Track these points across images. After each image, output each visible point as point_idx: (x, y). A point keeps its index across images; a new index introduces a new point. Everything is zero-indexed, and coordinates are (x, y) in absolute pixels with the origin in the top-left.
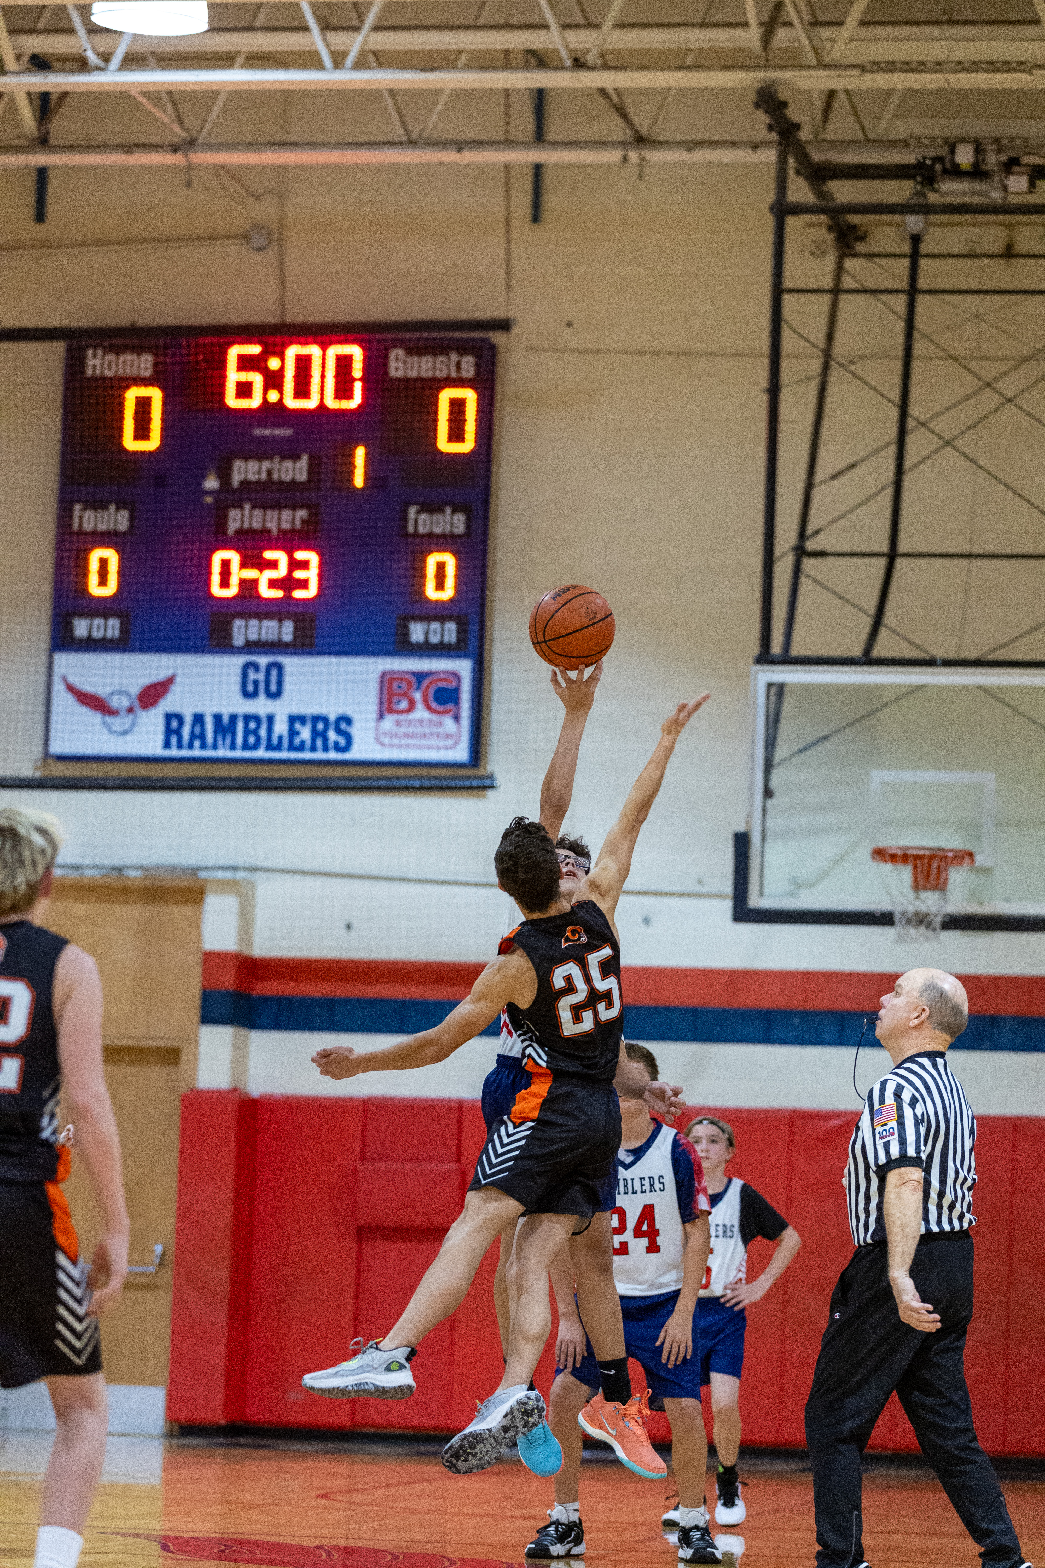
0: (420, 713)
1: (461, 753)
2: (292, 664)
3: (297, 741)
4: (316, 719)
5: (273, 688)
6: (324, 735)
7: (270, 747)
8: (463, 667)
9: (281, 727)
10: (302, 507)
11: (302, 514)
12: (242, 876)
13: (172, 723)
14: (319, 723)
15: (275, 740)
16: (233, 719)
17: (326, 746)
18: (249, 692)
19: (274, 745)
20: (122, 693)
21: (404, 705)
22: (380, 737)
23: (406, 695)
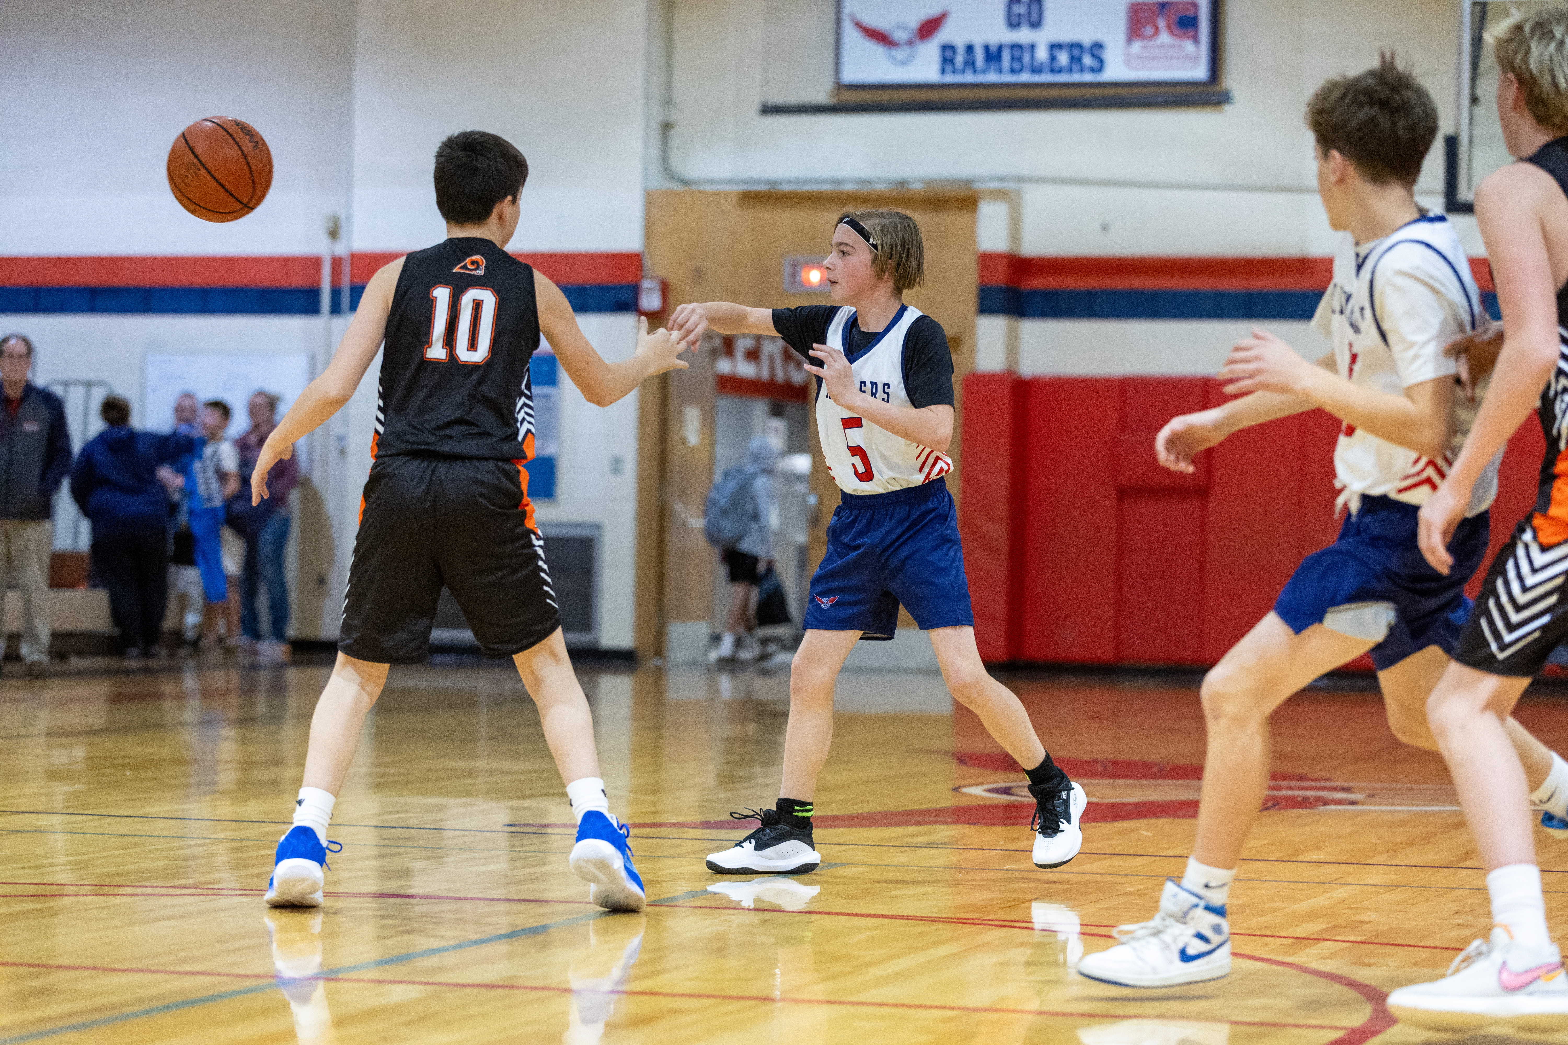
0: (1165, 38)
1: (1200, 72)
3: (1057, 65)
4: (1073, 45)
5: (1034, 19)
6: (1079, 59)
7: (1033, 71)
9: (1042, 54)
12: (1010, 185)
13: (948, 53)
14: (1075, 48)
15: (1036, 64)
16: (1000, 47)
17: (1082, 70)
18: (1013, 23)
19: (1036, 70)
20: (902, 27)
21: (1149, 30)
22: (1128, 61)
23: (1152, 22)
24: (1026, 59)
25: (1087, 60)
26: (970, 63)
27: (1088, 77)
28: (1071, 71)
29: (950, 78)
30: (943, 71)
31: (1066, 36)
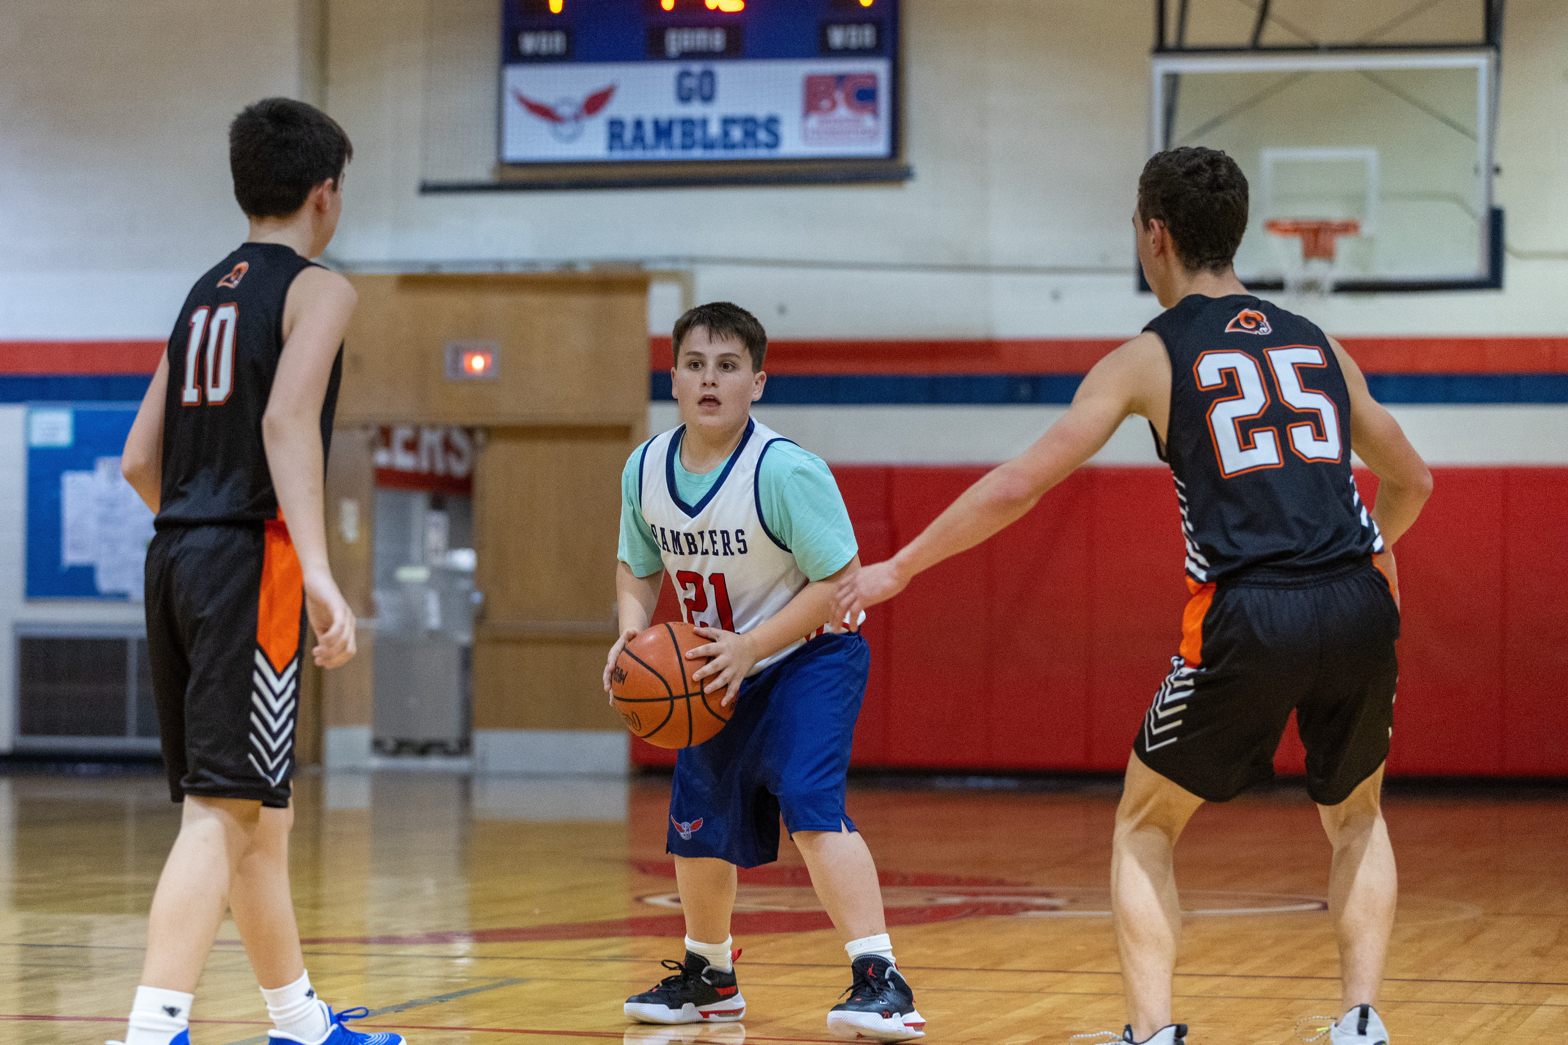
0: (843, 111)
1: (879, 147)
2: (724, 70)
3: (730, 141)
4: (746, 119)
5: (706, 92)
6: (754, 134)
7: (705, 147)
8: (880, 68)
9: (715, 129)
12: (682, 267)
13: (615, 128)
14: (749, 124)
15: (709, 141)
16: (671, 123)
17: (757, 145)
18: (684, 97)
19: (708, 145)
20: (567, 101)
21: (825, 103)
22: (806, 136)
23: (829, 95)
24: (698, 134)
25: (762, 136)
26: (639, 139)
27: (763, 153)
28: (745, 146)
29: (619, 155)
30: (611, 148)
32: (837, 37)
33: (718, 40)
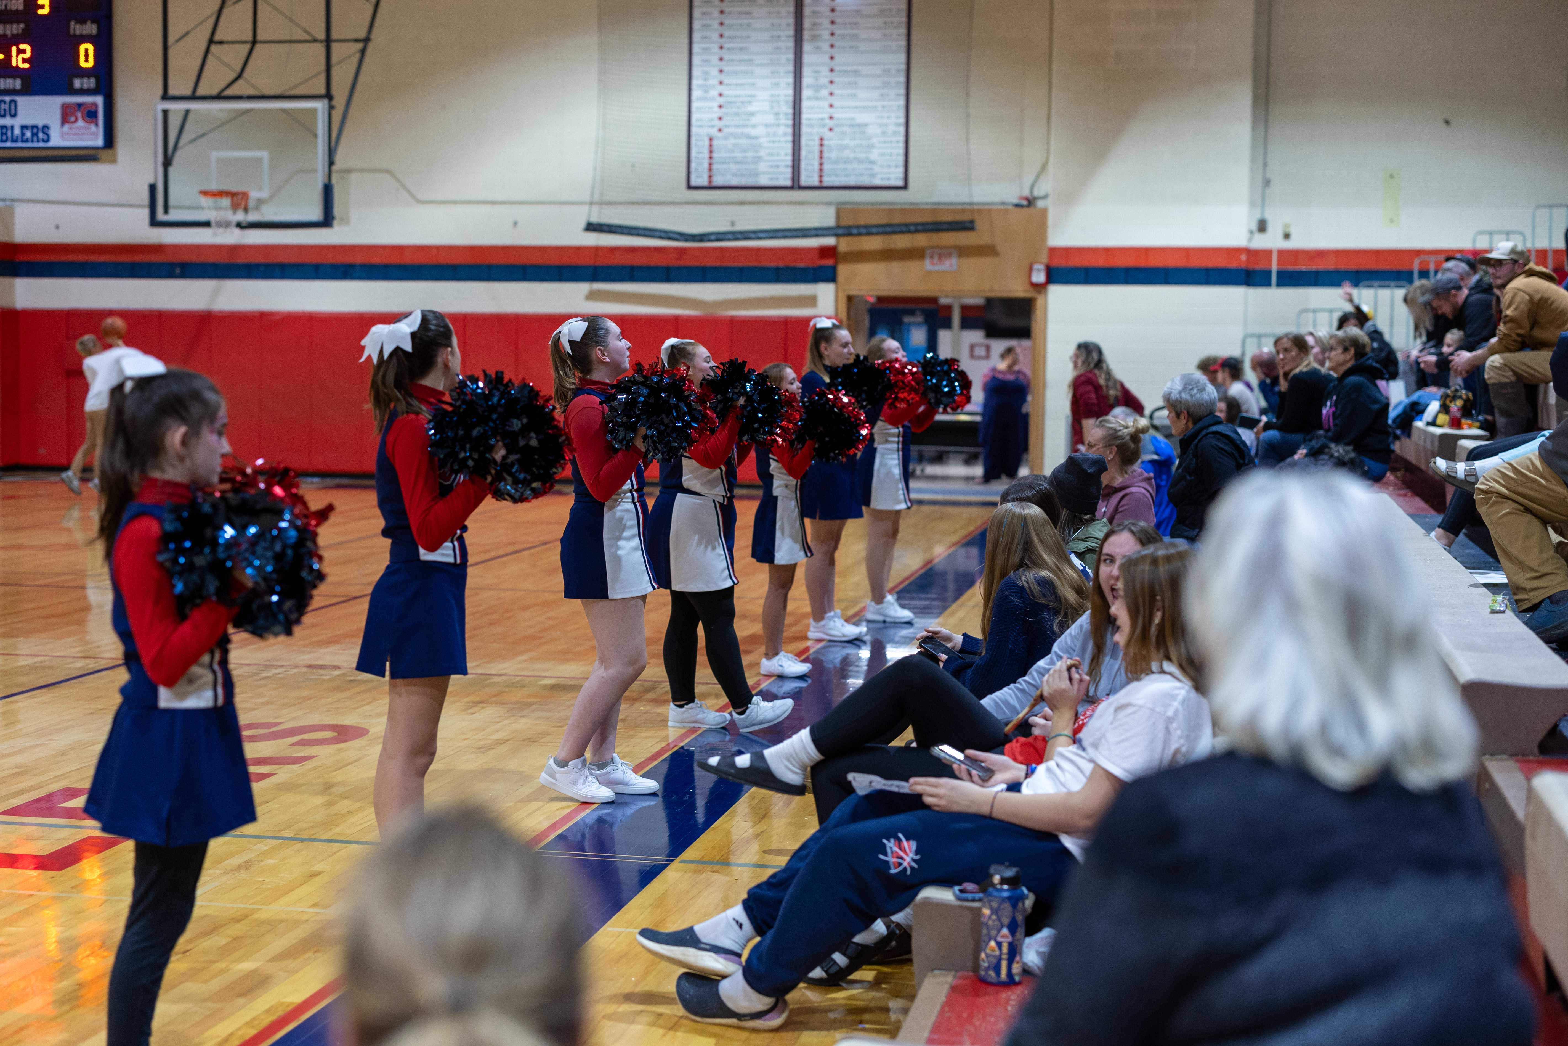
0: (81, 123)
1: (99, 142)
2: (21, 100)
3: (25, 138)
4: (33, 127)
5: (13, 112)
6: (37, 134)
7: (13, 141)
8: (99, 100)
9: (17, 131)
10: (21, 22)
11: (22, 26)
15: (15, 138)
17: (38, 141)
21: (73, 119)
22: (63, 136)
23: (73, 114)
24: (9, 133)
25: (41, 135)
27: (41, 145)
28: (32, 141)
31: (29, 122)
32: (77, 83)
33: (18, 84)
